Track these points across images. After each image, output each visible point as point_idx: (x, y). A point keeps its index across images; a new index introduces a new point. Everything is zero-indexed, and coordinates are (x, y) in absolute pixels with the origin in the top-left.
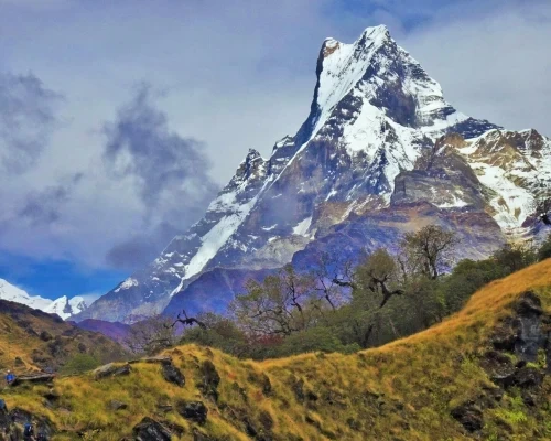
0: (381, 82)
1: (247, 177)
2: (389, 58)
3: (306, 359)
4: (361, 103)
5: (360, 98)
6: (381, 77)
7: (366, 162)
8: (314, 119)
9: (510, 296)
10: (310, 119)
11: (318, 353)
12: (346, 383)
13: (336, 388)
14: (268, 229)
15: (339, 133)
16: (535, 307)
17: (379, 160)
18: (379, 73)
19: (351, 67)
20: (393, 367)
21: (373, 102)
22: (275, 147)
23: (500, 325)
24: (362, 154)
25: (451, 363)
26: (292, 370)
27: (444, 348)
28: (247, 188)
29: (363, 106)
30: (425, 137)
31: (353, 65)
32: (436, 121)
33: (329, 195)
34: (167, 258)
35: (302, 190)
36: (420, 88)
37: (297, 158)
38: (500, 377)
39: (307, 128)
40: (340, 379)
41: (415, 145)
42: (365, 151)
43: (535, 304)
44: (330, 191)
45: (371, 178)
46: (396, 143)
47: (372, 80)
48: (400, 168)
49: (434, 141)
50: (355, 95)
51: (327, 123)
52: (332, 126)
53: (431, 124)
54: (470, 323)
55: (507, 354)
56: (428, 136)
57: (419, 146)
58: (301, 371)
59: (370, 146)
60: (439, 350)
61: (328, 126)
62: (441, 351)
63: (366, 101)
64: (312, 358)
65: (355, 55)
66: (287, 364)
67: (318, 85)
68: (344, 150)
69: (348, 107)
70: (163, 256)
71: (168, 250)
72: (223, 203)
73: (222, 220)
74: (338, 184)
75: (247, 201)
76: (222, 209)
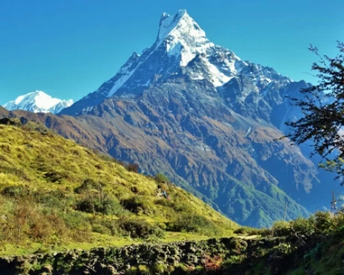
0: (182, 31)
1: (132, 62)
2: (186, 22)
4: (174, 38)
7: (175, 59)
10: (156, 43)
14: (137, 81)
15: (165, 49)
18: (181, 27)
19: (171, 25)
21: (179, 38)
28: (132, 66)
33: (161, 70)
36: (197, 33)
41: (193, 54)
46: (185, 53)
50: (172, 35)
51: (161, 45)
53: (200, 46)
59: (176, 54)
65: (173, 20)
67: (160, 30)
68: (167, 55)
69: (169, 39)
70: (100, 89)
71: (102, 86)
72: (123, 71)
73: (122, 76)
74: (164, 67)
75: (132, 70)
76: (122, 73)
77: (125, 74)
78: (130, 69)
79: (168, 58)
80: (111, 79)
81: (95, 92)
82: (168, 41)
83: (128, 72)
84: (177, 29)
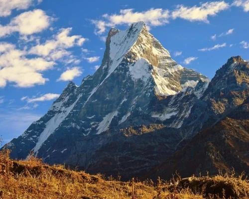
0: (144, 47)
1: (68, 95)
2: (146, 36)
4: (136, 56)
5: (136, 54)
6: (144, 45)
7: (142, 85)
14: (90, 118)
15: (127, 70)
17: (150, 84)
18: (142, 43)
21: (141, 56)
22: (83, 80)
24: (140, 81)
28: (69, 100)
31: (127, 39)
32: (169, 69)
33: (123, 101)
34: (29, 133)
35: (107, 98)
36: (159, 52)
37: (105, 82)
41: (165, 78)
42: (142, 79)
44: (123, 99)
45: (146, 93)
46: (157, 76)
47: (140, 45)
50: (133, 52)
52: (123, 66)
53: (166, 69)
57: (167, 78)
59: (143, 77)
61: (121, 66)
65: (128, 35)
68: (130, 78)
69: (130, 57)
70: (27, 132)
71: (29, 129)
72: (56, 107)
73: (56, 115)
74: (128, 95)
75: (69, 106)
76: (56, 110)
77: (60, 112)
78: (67, 105)
79: (132, 83)
80: (41, 119)
81: (20, 137)
82: (129, 59)
83: (63, 109)
84: (138, 44)
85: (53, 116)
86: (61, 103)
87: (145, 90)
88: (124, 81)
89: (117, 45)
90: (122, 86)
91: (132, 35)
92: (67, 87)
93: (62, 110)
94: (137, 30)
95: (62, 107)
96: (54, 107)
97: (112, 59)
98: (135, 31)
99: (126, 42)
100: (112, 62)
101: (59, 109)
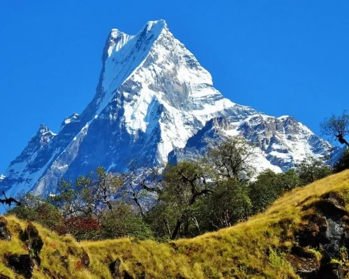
0: (158, 70)
1: (37, 149)
2: (167, 49)
3: (121, 243)
4: (140, 88)
5: (140, 83)
6: (159, 65)
7: (143, 140)
8: (99, 100)
9: (316, 197)
10: (95, 100)
11: (132, 238)
12: (161, 266)
13: (150, 271)
15: (120, 113)
16: (339, 207)
17: (155, 138)
18: (157, 62)
19: (132, 56)
20: (204, 256)
21: (151, 87)
22: (63, 124)
23: (306, 223)
24: (140, 132)
25: (259, 255)
26: (109, 251)
27: (253, 242)
28: (37, 159)
29: (142, 90)
30: (196, 120)
31: (135, 54)
32: (206, 106)
33: (110, 167)
35: (85, 162)
36: (193, 76)
37: (82, 133)
38: (305, 271)
39: (92, 107)
40: (155, 263)
41: (187, 126)
42: (142, 130)
43: (340, 204)
44: (111, 164)
45: (147, 154)
46: (170, 124)
47: (151, 67)
48: (173, 146)
49: (204, 124)
50: (135, 80)
51: (110, 104)
52: (115, 106)
53: (201, 108)
54: (277, 220)
55: (313, 251)
56: (199, 118)
57: (191, 127)
58: (116, 253)
60: (248, 243)
61: (111, 107)
62: (250, 243)
63: (145, 86)
64: (127, 243)
65: (137, 46)
66: (104, 246)
67: (103, 70)
68: (124, 129)
69: (129, 90)
72: (15, 172)
73: (14, 186)
74: (118, 158)
75: (36, 171)
76: (14, 177)
77: (21, 180)
78: (33, 168)
79: (127, 136)
83: (27, 175)
84: (146, 65)
85: (9, 188)
86: (24, 164)
87: (146, 149)
88: (114, 133)
89: (117, 63)
90: (111, 142)
91: (143, 46)
92: (35, 134)
93: (25, 177)
94: (153, 36)
95: (24, 171)
96: (12, 171)
97: (105, 90)
98: (150, 38)
99: (131, 59)
100: (104, 95)
101: (19, 175)
